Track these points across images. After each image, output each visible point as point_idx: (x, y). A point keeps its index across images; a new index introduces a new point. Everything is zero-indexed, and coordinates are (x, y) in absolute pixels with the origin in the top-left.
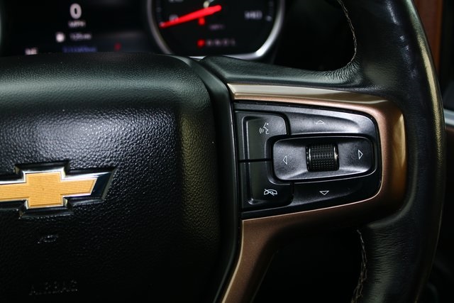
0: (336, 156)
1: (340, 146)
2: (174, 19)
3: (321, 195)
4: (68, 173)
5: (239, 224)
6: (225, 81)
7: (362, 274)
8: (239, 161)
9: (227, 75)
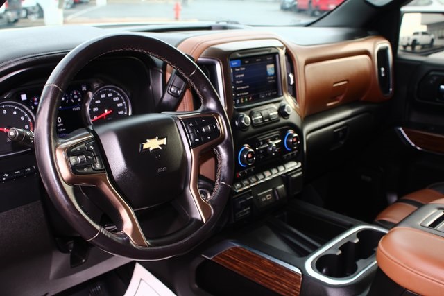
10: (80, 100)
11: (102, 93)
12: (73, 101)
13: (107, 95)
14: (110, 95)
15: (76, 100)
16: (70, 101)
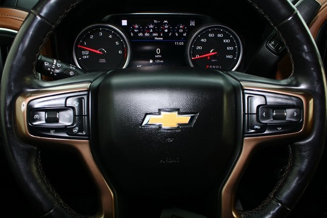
0: (285, 114)
1: (287, 110)
2: (198, 56)
3: (278, 129)
4: (179, 113)
5: (243, 140)
6: (239, 81)
7: (289, 163)
8: (244, 114)
9: (239, 78)
10: (185, 35)
11: (211, 32)
12: (177, 35)
13: (216, 35)
14: (219, 35)
15: (181, 34)
16: (174, 34)
